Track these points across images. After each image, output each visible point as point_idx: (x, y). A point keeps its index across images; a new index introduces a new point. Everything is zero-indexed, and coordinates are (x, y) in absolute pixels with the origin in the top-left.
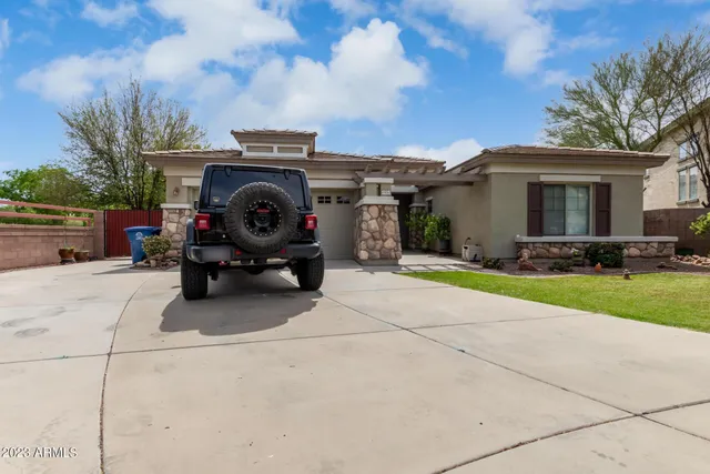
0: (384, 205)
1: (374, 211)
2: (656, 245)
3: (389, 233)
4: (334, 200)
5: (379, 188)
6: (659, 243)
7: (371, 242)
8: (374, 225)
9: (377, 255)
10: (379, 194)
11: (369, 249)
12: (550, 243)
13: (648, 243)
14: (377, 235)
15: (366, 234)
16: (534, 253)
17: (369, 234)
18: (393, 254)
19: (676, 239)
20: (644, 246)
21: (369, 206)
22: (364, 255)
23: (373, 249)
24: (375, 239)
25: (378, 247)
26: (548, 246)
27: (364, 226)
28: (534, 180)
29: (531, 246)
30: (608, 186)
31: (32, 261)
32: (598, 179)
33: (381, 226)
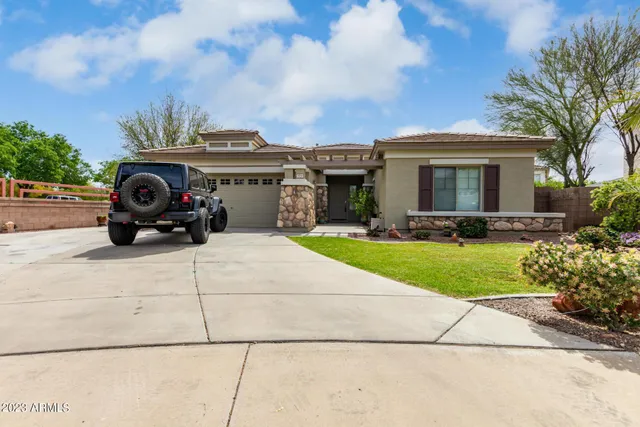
0: (297, 186)
1: (289, 190)
2: (542, 221)
3: (299, 207)
4: (260, 182)
5: (294, 173)
6: (546, 218)
7: (286, 214)
8: (288, 200)
9: (290, 224)
10: (294, 177)
11: (284, 220)
12: (434, 217)
13: (533, 219)
14: (290, 209)
15: (282, 208)
16: (420, 225)
17: (284, 208)
18: (302, 223)
19: (563, 215)
20: (529, 221)
21: (286, 186)
22: (280, 224)
23: (287, 220)
24: (289, 212)
25: (291, 218)
26: (432, 219)
27: (281, 202)
28: (424, 164)
29: (417, 219)
30: (497, 167)
31: (78, 223)
32: (486, 162)
33: (294, 202)
